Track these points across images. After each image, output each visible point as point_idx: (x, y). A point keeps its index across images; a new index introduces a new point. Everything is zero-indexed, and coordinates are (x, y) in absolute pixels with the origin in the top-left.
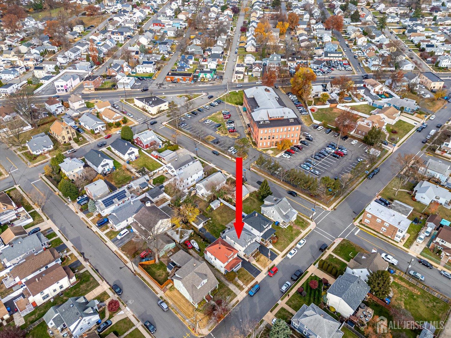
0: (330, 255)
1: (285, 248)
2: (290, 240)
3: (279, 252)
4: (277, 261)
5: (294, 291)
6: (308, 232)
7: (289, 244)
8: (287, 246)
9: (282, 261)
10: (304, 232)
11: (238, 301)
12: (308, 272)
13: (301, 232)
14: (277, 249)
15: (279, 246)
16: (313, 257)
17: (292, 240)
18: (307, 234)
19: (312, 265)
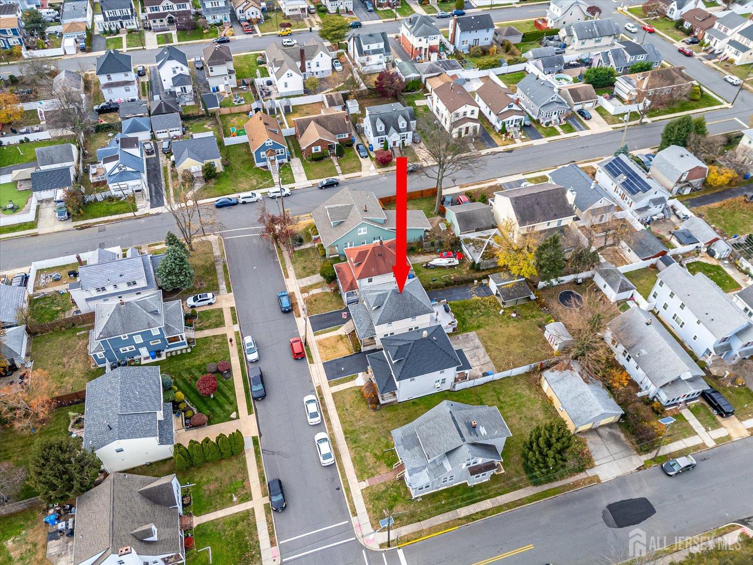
0: (248, 497)
1: (337, 408)
2: (352, 432)
3: (336, 389)
4: (317, 372)
5: (235, 362)
6: (351, 500)
7: (343, 422)
8: (340, 416)
9: (311, 381)
10: (357, 487)
11: (287, 277)
12: (250, 413)
13: (360, 478)
14: (345, 390)
15: (349, 399)
16: (273, 453)
17: (351, 436)
18: (348, 489)
19: (256, 434)
